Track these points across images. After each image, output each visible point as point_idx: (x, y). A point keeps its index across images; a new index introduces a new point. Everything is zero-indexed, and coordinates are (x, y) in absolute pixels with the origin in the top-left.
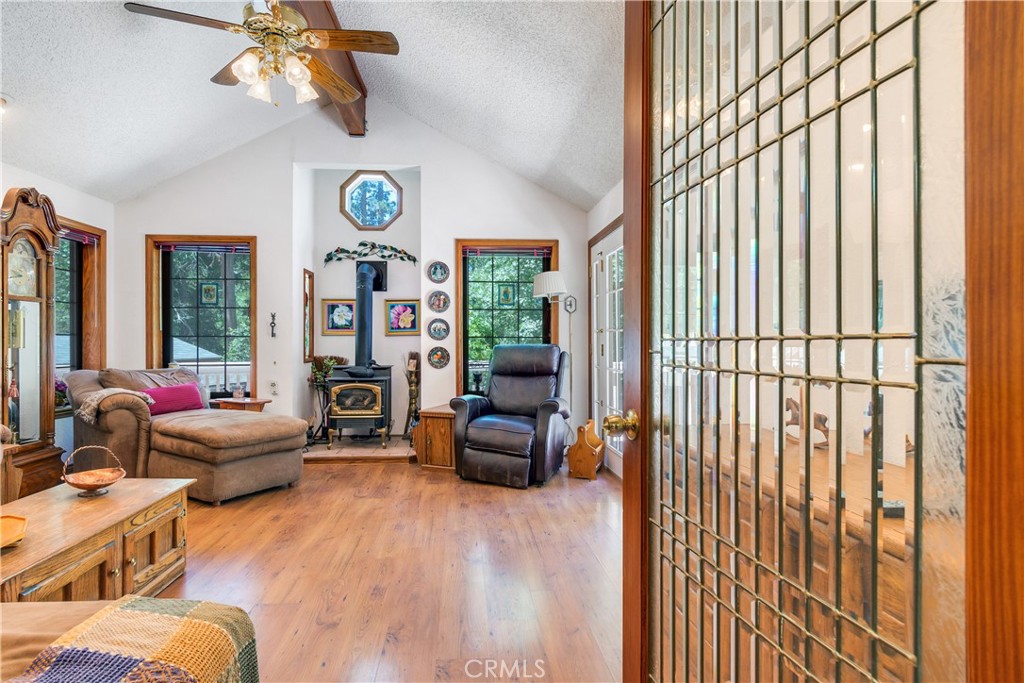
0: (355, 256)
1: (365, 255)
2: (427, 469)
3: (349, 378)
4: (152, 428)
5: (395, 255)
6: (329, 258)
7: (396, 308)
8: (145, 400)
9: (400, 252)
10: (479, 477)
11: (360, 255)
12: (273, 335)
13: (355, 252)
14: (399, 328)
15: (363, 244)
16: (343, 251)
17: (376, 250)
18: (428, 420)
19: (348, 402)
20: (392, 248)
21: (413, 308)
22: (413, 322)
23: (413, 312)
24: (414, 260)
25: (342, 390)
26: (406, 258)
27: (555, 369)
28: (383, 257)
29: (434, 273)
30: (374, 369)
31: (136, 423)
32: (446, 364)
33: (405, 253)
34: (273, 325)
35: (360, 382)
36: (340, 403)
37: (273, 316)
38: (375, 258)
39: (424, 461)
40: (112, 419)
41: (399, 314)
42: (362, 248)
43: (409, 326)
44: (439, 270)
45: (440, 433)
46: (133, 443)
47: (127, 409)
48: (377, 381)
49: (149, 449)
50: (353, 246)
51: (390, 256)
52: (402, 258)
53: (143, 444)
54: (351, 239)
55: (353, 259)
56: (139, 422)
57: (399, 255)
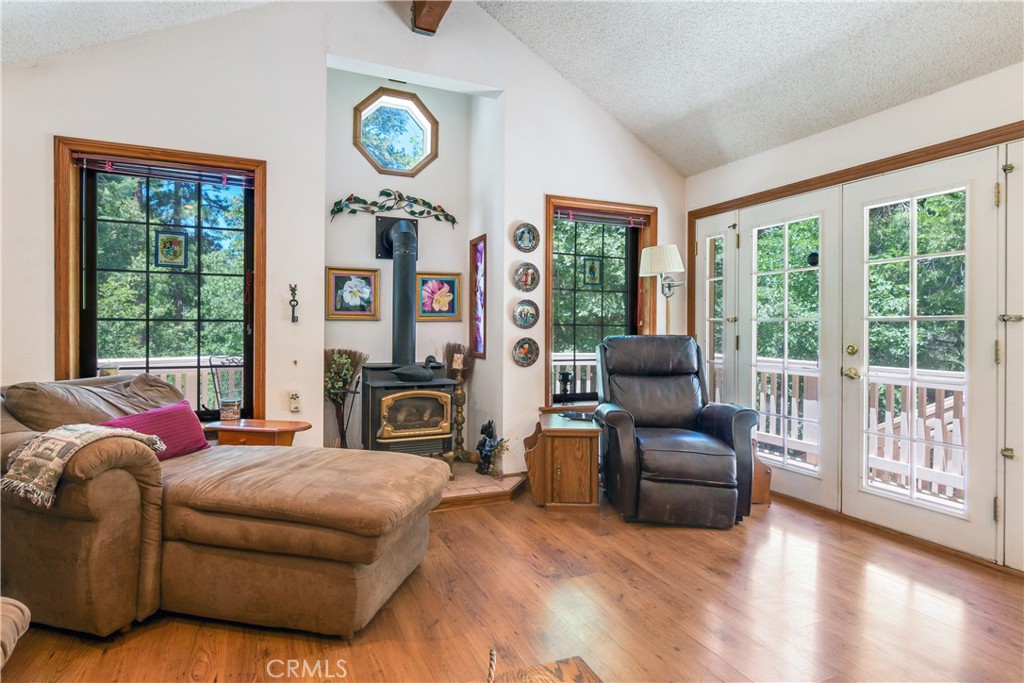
0: (375, 209)
1: (390, 208)
2: (556, 509)
3: (399, 383)
4: (169, 499)
5: (429, 213)
6: (337, 209)
7: (430, 284)
8: (151, 444)
9: (435, 209)
10: (666, 519)
11: (382, 208)
12: (294, 319)
13: (374, 204)
14: (433, 311)
15: (384, 193)
16: (357, 200)
17: (404, 203)
18: (556, 441)
19: (401, 417)
20: (425, 203)
21: (451, 284)
22: (452, 304)
23: (452, 291)
24: (453, 221)
25: (396, 401)
26: (441, 218)
27: (696, 366)
28: (413, 213)
29: (521, 238)
30: (432, 368)
31: (136, 495)
32: (534, 361)
33: (443, 211)
34: (294, 304)
35: (420, 387)
36: (392, 420)
37: (293, 290)
38: (400, 213)
39: (550, 499)
40: (98, 494)
41: (433, 293)
42: (384, 198)
43: (446, 308)
44: (526, 235)
45: (575, 458)
46: (134, 535)
47: (124, 468)
48: (443, 386)
49: (164, 539)
50: (372, 196)
51: (421, 213)
52: (437, 218)
53: (153, 533)
54: (369, 185)
55: (373, 212)
56: (143, 492)
57: (433, 213)
